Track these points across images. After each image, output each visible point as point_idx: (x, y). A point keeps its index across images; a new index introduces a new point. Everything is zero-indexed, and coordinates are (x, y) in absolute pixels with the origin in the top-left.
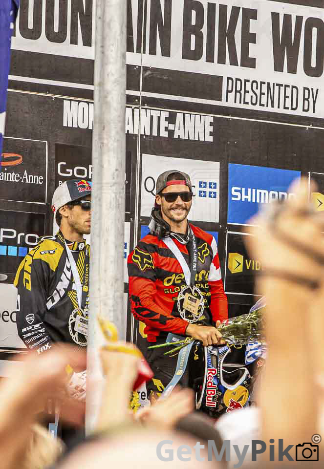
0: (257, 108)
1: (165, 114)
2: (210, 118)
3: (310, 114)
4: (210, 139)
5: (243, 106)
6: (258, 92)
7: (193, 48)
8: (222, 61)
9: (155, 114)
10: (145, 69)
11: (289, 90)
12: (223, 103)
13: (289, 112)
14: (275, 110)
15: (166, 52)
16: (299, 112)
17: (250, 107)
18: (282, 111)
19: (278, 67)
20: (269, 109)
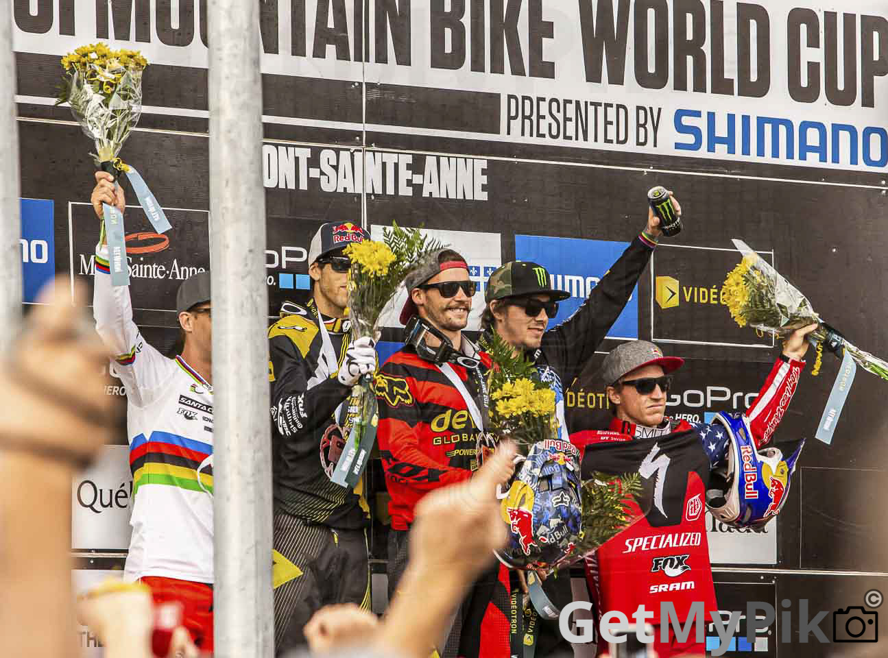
0: (560, 142)
1: (406, 159)
2: (481, 163)
3: (648, 149)
4: (483, 196)
5: (535, 141)
6: (560, 117)
7: (448, 49)
8: (497, 68)
9: (391, 158)
10: (370, 86)
11: (612, 112)
12: (502, 137)
13: (615, 147)
14: (590, 144)
15: (404, 58)
16: (631, 147)
17: (548, 141)
18: (601, 146)
19: (593, 75)
20: (580, 144)
